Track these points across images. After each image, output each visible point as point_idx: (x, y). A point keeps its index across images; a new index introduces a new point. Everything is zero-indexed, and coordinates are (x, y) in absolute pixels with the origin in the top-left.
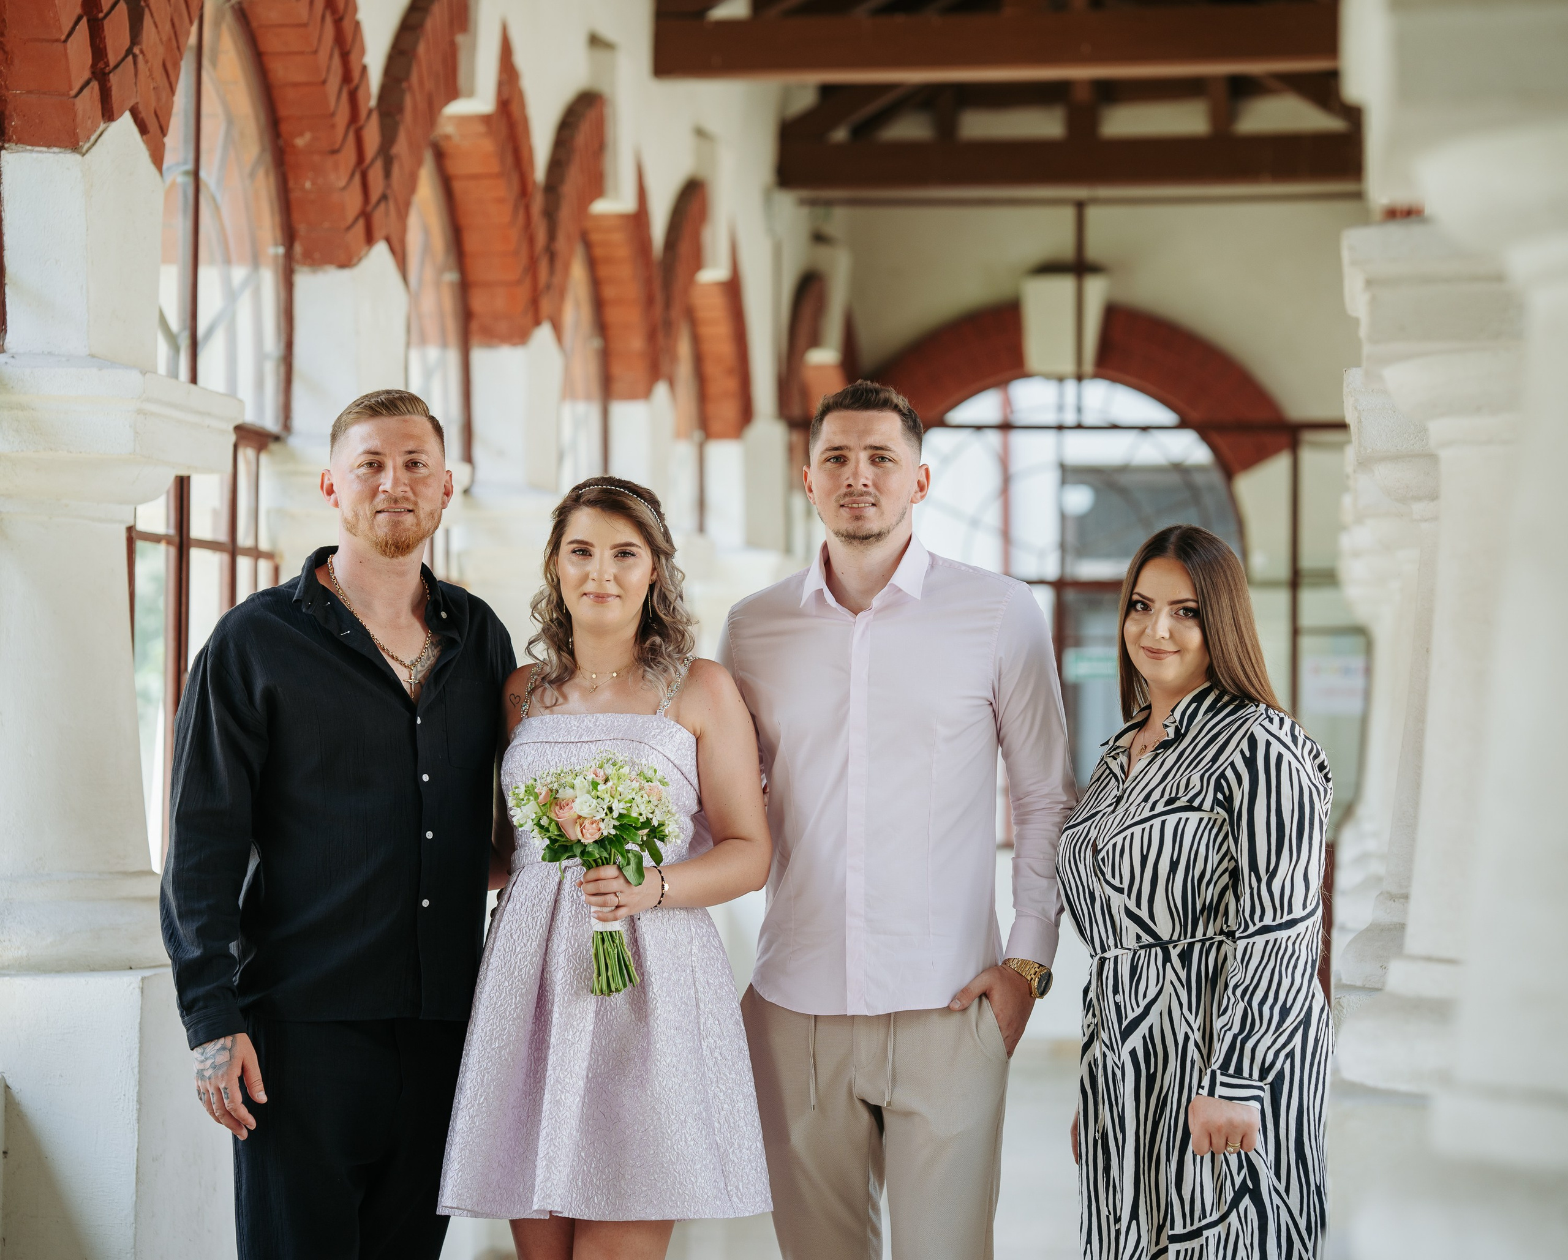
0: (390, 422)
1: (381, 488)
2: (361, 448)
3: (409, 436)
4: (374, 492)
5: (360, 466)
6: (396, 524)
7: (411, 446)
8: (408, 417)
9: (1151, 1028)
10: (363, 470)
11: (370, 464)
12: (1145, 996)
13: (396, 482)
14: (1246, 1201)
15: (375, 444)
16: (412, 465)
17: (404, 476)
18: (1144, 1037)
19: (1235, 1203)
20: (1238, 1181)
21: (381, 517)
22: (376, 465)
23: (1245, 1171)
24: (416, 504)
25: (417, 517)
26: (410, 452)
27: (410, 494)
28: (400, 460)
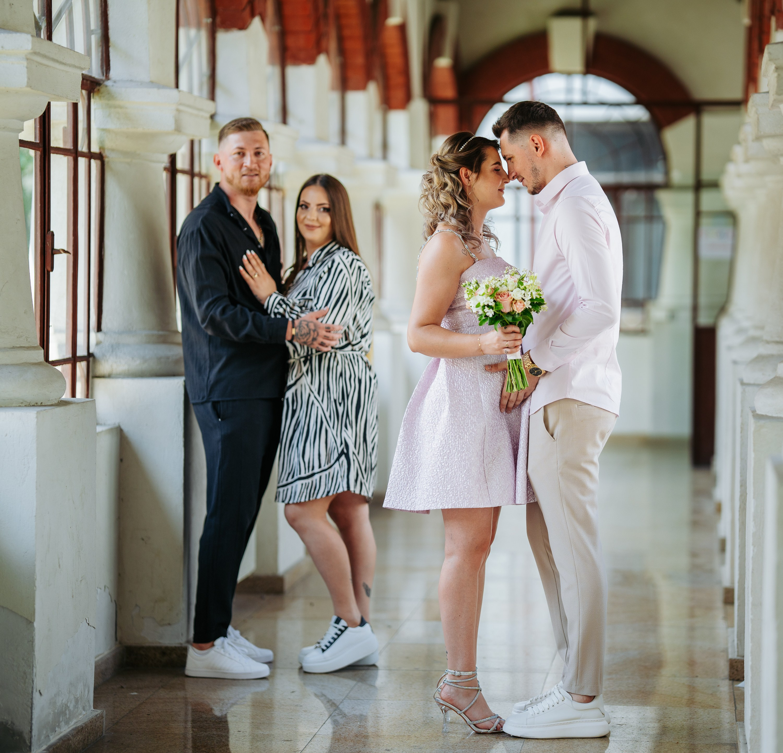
0: (246, 134)
1: (244, 165)
2: (236, 145)
3: (256, 141)
4: (241, 166)
5: (235, 154)
6: (251, 181)
7: (257, 145)
8: (255, 131)
9: (296, 391)
10: (236, 156)
11: (239, 153)
12: (296, 376)
13: (252, 162)
14: (343, 458)
15: (242, 144)
16: (257, 154)
17: (255, 159)
18: (293, 394)
19: (338, 459)
20: (340, 450)
21: (245, 178)
22: (241, 153)
23: (343, 445)
24: (260, 171)
25: (260, 177)
26: (257, 148)
27: (257, 168)
28: (252, 152)
